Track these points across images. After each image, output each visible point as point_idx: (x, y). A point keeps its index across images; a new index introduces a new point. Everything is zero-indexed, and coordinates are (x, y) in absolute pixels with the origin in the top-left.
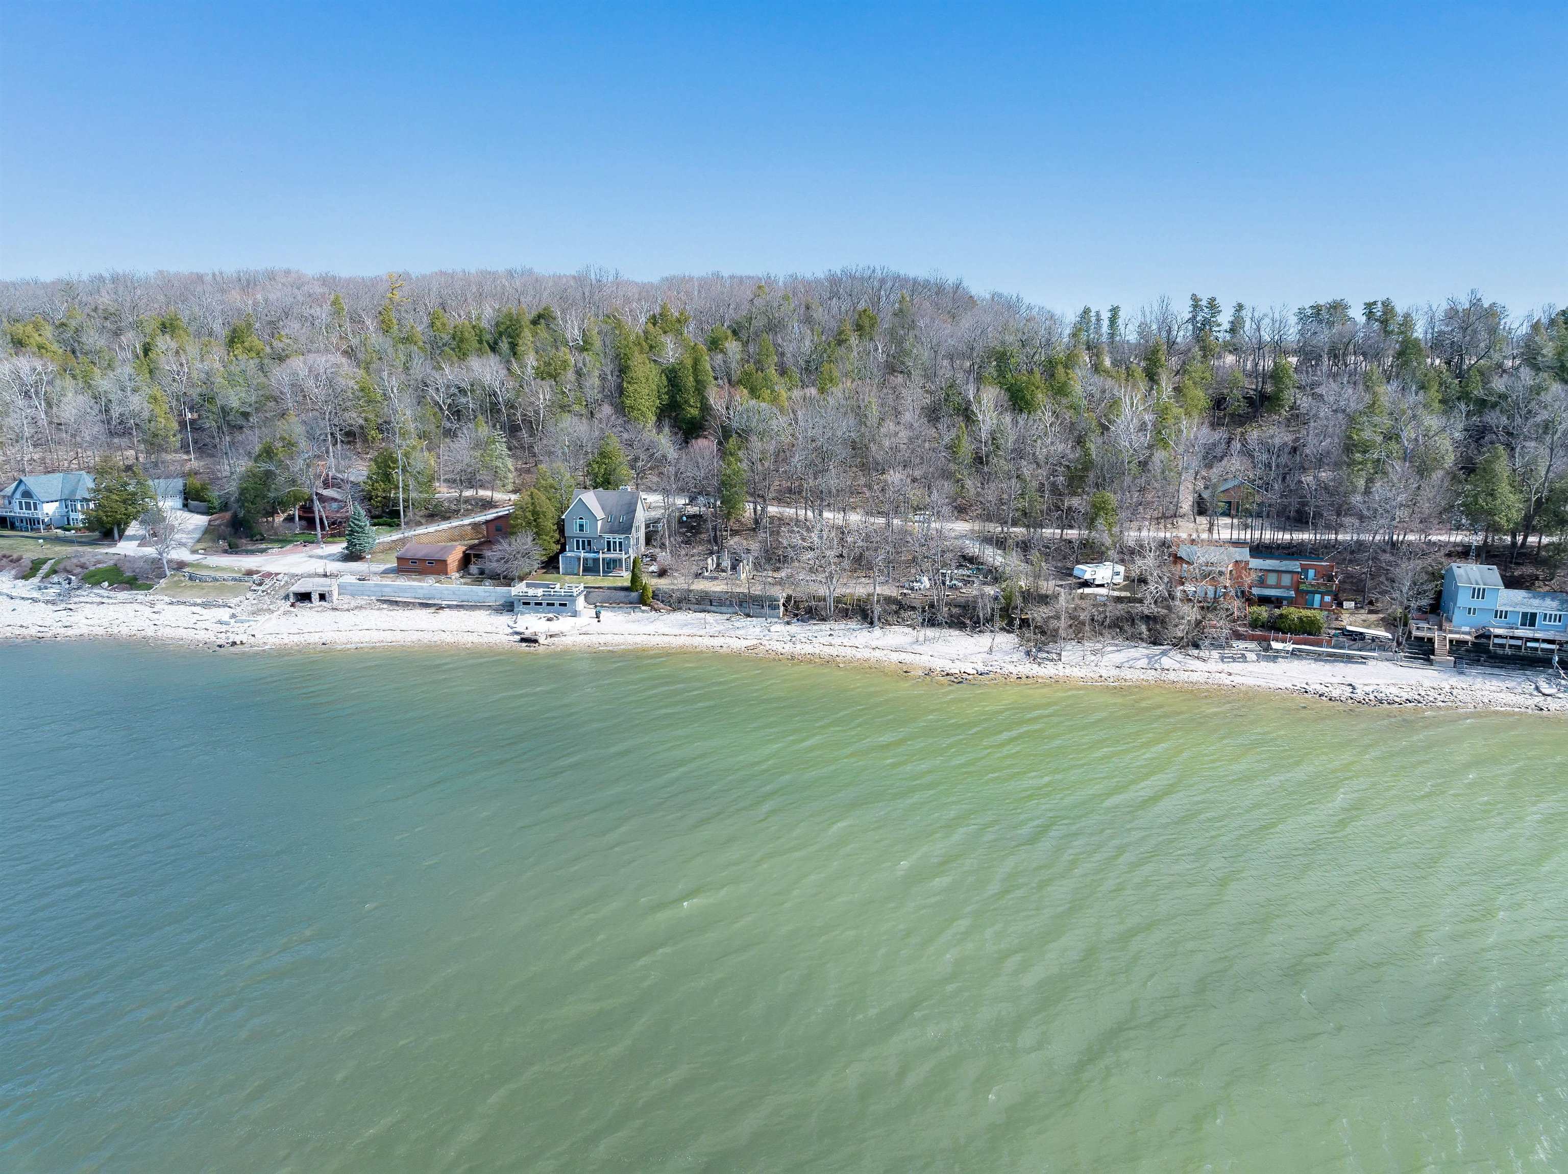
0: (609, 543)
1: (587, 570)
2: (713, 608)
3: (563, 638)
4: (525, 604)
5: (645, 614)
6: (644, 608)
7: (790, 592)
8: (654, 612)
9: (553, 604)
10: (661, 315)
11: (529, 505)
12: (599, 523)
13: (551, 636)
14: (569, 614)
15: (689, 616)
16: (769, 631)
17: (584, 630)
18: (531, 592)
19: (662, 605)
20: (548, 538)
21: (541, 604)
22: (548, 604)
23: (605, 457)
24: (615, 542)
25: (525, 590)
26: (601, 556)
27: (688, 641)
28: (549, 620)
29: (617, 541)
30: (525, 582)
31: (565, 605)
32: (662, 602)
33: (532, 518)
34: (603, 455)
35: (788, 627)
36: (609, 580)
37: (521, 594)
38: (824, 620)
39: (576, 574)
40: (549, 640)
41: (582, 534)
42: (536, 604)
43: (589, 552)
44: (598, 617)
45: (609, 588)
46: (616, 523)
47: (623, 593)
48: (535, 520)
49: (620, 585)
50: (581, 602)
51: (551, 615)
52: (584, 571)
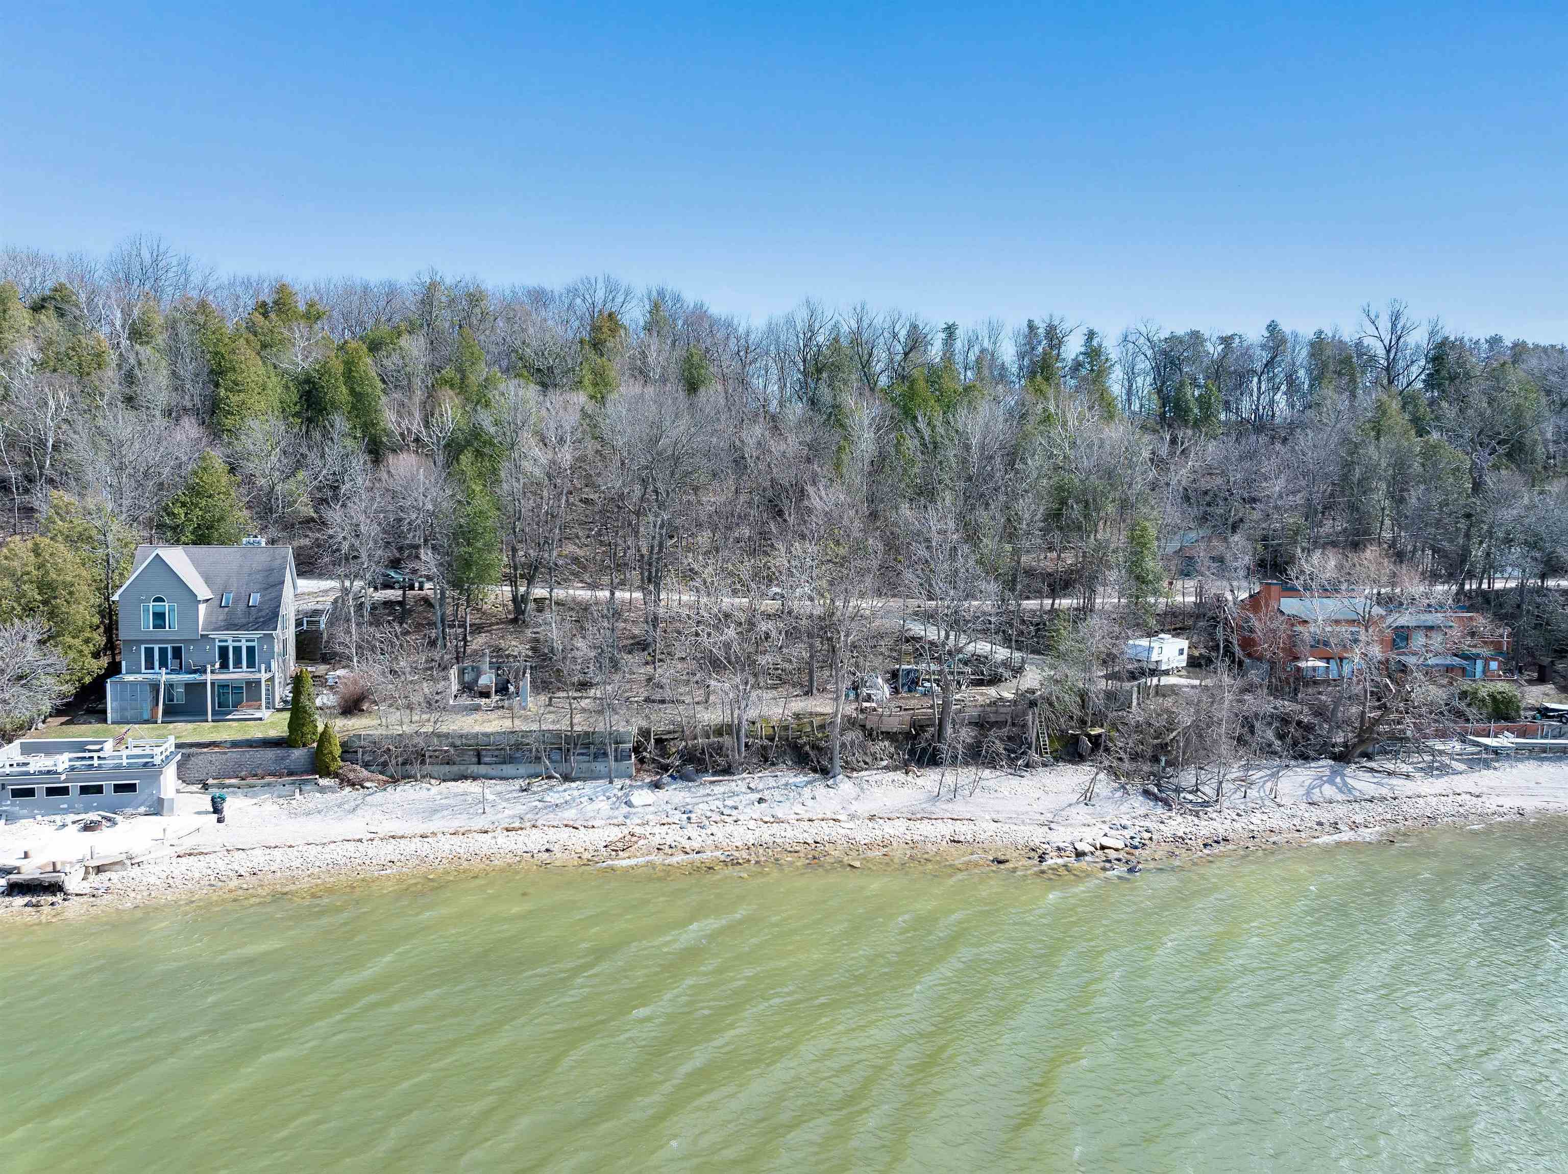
0: (224, 651)
1: (173, 712)
2: (482, 769)
3: (135, 872)
4: (17, 793)
5: (329, 796)
6: (324, 782)
7: (644, 724)
8: (348, 789)
9: (99, 790)
10: (275, 303)
11: (30, 568)
12: (202, 608)
13: (99, 869)
14: (142, 809)
15: (434, 790)
16: (629, 804)
17: (187, 844)
18: (38, 763)
19: (365, 773)
20: (77, 642)
21: (64, 791)
22: (84, 790)
23: (198, 494)
24: (237, 650)
25: (22, 759)
26: (209, 677)
27: (446, 846)
28: (88, 827)
29: (244, 645)
30: (17, 743)
31: (131, 788)
32: (366, 765)
33: (39, 598)
34: (195, 491)
35: (660, 793)
36: (230, 726)
37: (8, 770)
38: (727, 771)
39: (146, 722)
40: (95, 880)
41: (160, 634)
42: (51, 792)
43: (179, 671)
44: (217, 810)
45: (235, 744)
46: (242, 606)
47: (270, 754)
48: (45, 603)
49: (259, 735)
50: (169, 780)
51: (93, 816)
52: (166, 713)
